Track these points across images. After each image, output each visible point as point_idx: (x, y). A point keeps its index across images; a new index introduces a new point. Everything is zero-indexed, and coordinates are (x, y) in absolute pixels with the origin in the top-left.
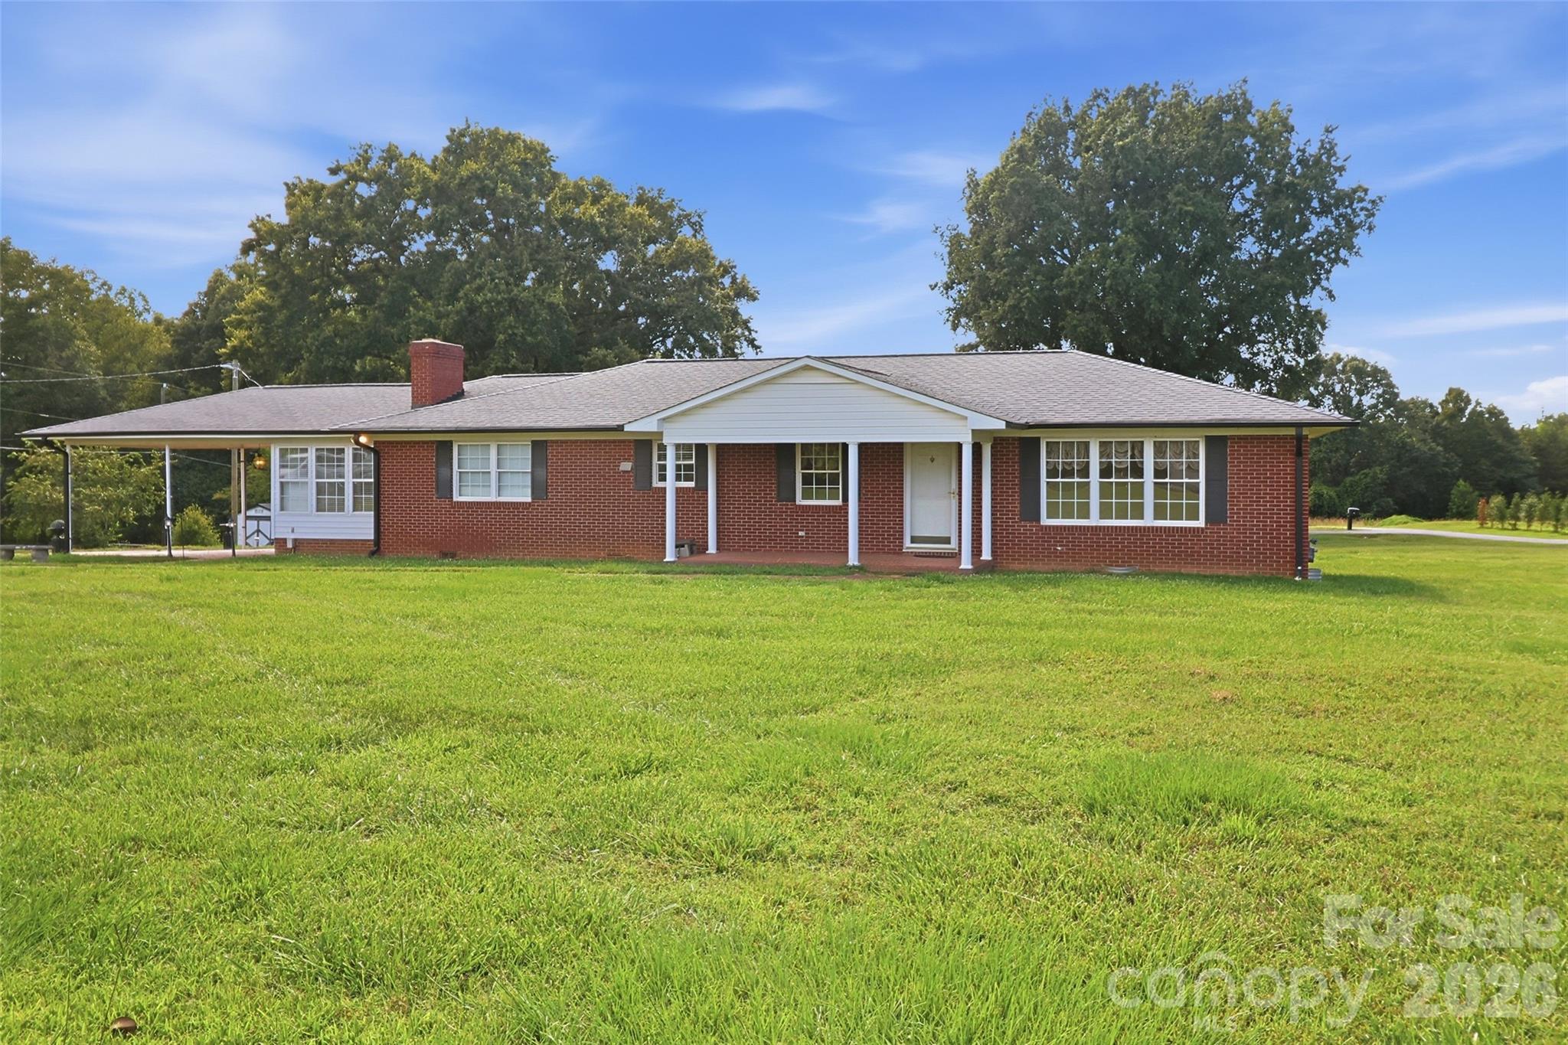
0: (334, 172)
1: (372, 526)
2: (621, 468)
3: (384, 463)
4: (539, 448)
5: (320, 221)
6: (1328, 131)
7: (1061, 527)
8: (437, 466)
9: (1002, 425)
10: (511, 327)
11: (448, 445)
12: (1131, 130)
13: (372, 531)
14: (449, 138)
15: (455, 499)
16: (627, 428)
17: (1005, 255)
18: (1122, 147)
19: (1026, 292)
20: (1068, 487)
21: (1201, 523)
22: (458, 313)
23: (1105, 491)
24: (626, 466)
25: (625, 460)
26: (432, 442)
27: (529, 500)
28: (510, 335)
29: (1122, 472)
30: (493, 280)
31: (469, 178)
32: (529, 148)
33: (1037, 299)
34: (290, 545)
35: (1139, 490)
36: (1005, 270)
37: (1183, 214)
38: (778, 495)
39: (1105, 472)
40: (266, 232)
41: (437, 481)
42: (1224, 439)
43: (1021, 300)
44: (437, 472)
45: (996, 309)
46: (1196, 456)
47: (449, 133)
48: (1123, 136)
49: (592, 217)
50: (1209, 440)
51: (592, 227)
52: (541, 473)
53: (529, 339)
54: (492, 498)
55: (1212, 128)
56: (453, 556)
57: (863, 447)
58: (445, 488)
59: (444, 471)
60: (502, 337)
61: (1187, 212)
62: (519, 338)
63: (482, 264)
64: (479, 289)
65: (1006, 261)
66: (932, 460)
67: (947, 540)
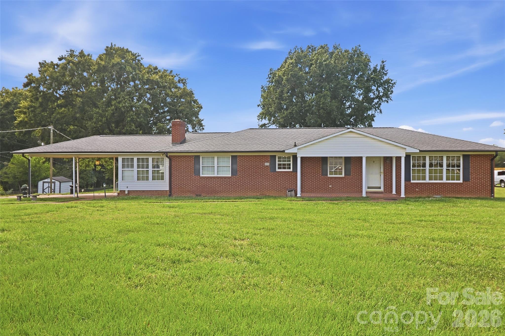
0: (60, 59)
1: (168, 185)
2: (265, 165)
3: (173, 163)
4: (234, 158)
5: (57, 77)
6: (383, 62)
7: (417, 183)
8: (194, 164)
9: (418, 151)
10: (132, 116)
11: (199, 157)
12: (328, 59)
13: (168, 187)
14: (106, 50)
15: (201, 176)
16: (286, 151)
17: (287, 96)
18: (326, 64)
19: (295, 108)
20: (419, 171)
21: (461, 181)
22: (112, 110)
23: (430, 172)
24: (267, 164)
25: (266, 162)
26: (192, 156)
27: (230, 176)
28: (132, 118)
29: (436, 165)
30: (124, 99)
31: (116, 64)
32: (133, 55)
33: (298, 110)
34: (126, 193)
35: (441, 172)
36: (288, 101)
37: (344, 85)
38: (322, 173)
39: (431, 165)
40: (35, 80)
41: (194, 169)
42: (469, 155)
43: (293, 110)
44: (194, 166)
45: (284, 113)
46: (460, 160)
47: (105, 48)
48: (325, 61)
49: (157, 79)
50: (464, 156)
51: (157, 83)
52: (235, 166)
53: (138, 120)
54: (216, 175)
55: (350, 60)
56: (200, 196)
57: (367, 158)
58: (197, 172)
59: (197, 166)
60: (129, 119)
61: (345, 85)
62: (135, 119)
63: (119, 94)
64: (119, 103)
65: (288, 98)
66: (374, 162)
67: (380, 188)
